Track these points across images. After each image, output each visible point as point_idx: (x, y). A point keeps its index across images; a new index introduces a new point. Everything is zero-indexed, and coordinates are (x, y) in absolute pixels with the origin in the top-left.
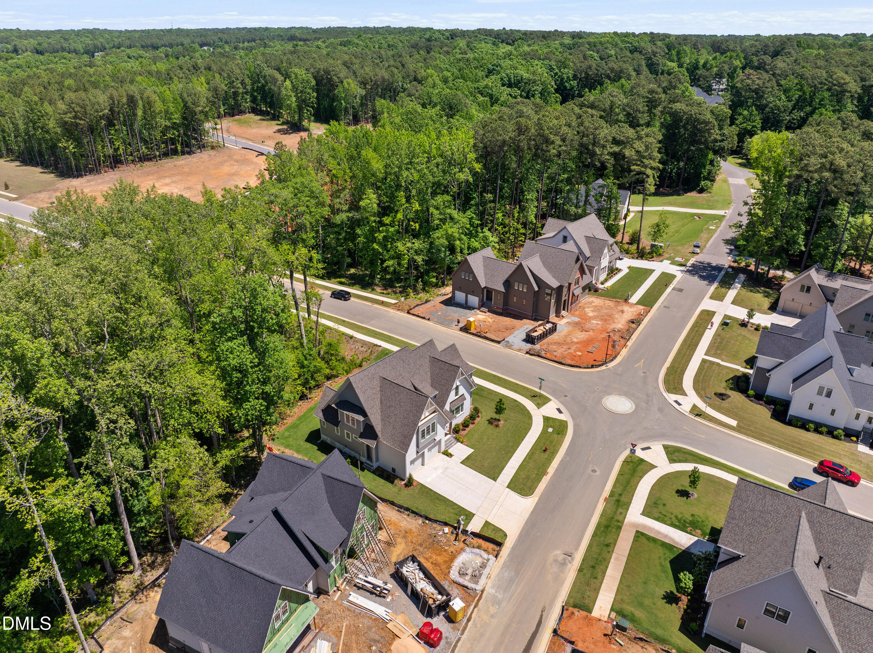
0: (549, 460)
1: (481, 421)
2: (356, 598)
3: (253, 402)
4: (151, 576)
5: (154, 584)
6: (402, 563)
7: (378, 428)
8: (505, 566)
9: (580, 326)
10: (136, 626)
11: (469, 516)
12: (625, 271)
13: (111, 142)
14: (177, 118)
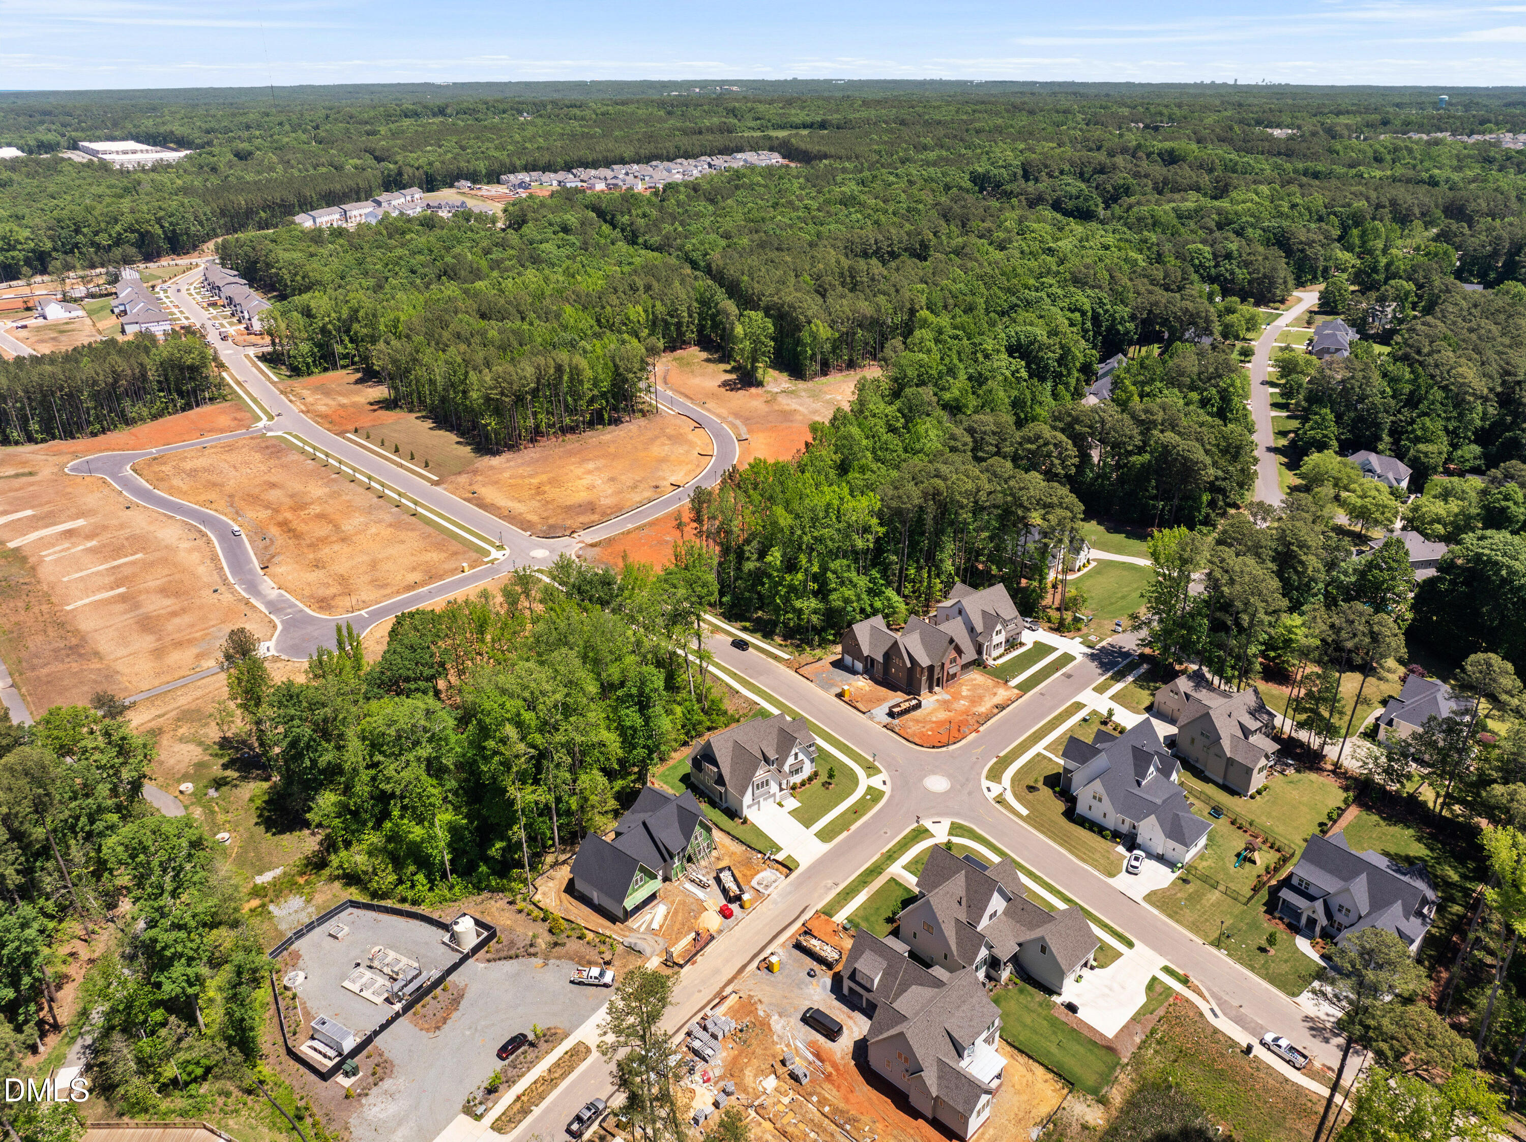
0: (855, 820)
1: (817, 783)
2: (689, 886)
3: (639, 750)
4: (562, 858)
5: (564, 862)
6: (721, 870)
7: (727, 778)
8: (790, 884)
9: (946, 705)
10: (556, 882)
11: (779, 849)
12: (1029, 645)
13: (535, 414)
14: (605, 385)
